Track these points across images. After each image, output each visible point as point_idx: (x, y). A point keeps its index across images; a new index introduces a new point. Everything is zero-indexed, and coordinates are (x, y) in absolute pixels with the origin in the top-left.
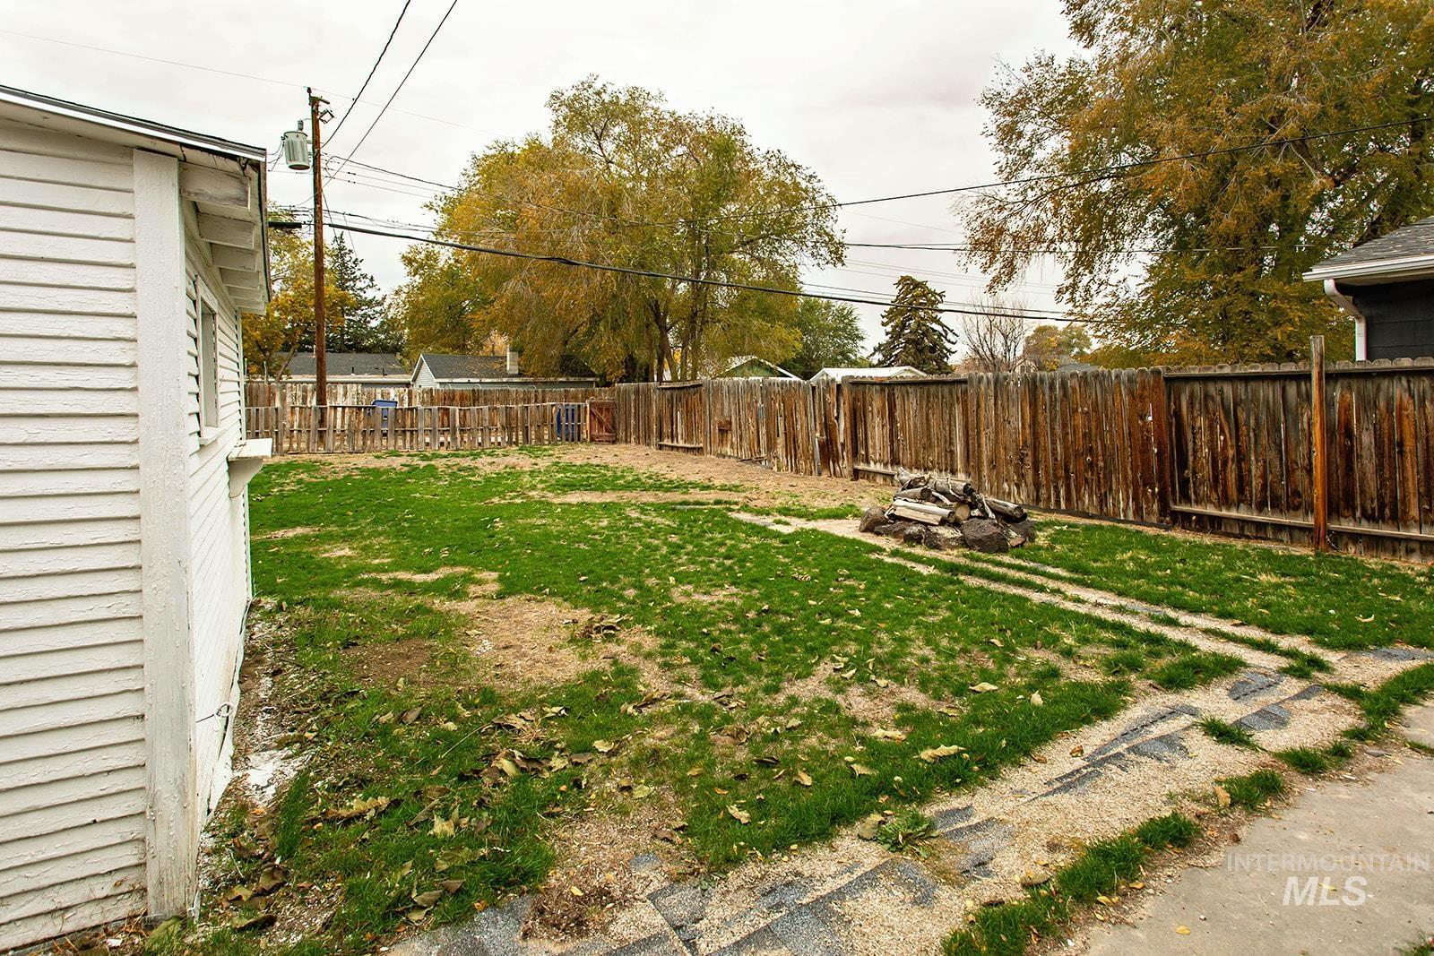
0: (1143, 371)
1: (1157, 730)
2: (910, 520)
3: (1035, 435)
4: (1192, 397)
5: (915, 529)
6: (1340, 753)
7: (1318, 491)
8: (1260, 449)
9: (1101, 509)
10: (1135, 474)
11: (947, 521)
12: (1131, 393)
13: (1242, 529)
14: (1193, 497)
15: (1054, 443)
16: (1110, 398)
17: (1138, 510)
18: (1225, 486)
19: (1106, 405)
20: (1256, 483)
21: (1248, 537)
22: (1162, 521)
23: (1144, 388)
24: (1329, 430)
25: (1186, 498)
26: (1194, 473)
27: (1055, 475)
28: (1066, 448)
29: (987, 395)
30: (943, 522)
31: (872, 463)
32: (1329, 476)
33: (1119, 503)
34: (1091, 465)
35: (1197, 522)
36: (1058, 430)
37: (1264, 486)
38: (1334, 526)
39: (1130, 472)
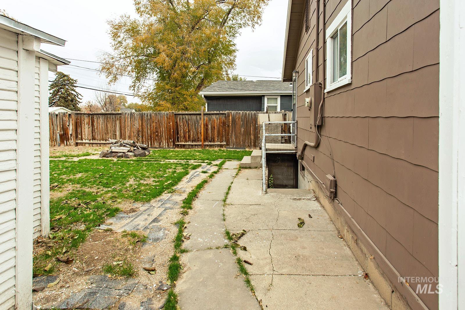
0: (170, 112)
1: (196, 174)
2: (117, 152)
3: (142, 129)
4: (180, 118)
5: (121, 154)
6: (218, 171)
7: (202, 137)
8: (192, 129)
9: (160, 146)
10: (167, 137)
11: (129, 151)
12: (167, 117)
13: (189, 147)
14: (180, 141)
15: (148, 130)
16: (162, 119)
17: (168, 145)
18: (186, 138)
19: (161, 120)
20: (192, 136)
21: (190, 148)
22: (173, 147)
23: (170, 116)
24: (204, 125)
25: (178, 141)
26: (180, 135)
27: (148, 139)
28: (151, 131)
29: (128, 118)
30: (128, 151)
31: (84, 140)
32: (204, 134)
33: (164, 144)
34: (157, 135)
35: (180, 146)
36: (149, 127)
37: (193, 137)
38: (204, 144)
39: (166, 136)
